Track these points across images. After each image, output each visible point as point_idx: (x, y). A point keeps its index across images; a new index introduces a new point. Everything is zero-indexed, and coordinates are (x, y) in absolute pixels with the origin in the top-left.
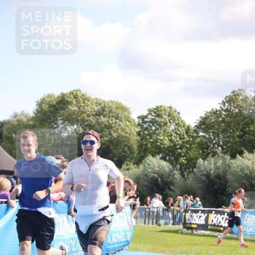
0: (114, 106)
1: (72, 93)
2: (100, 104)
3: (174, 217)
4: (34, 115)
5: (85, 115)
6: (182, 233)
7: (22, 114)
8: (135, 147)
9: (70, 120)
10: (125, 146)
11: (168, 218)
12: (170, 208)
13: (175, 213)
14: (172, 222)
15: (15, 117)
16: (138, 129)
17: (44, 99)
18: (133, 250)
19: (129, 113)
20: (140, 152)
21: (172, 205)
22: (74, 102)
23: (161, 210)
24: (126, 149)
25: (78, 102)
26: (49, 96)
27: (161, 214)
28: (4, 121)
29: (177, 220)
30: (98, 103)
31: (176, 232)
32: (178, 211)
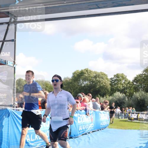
0: (101, 74)
1: (85, 69)
2: (96, 73)
3: (125, 115)
4: (71, 78)
5: (90, 78)
6: (128, 121)
7: (67, 78)
8: (110, 89)
9: (85, 79)
11: (122, 116)
12: (123, 112)
13: (125, 114)
14: (124, 117)
15: (65, 79)
16: (110, 83)
17: (75, 72)
18: (110, 128)
19: (107, 76)
20: (111, 91)
21: (124, 111)
22: (86, 73)
24: (106, 90)
25: (88, 73)
26: (77, 71)
27: (120, 114)
29: (126, 117)
30: (95, 73)
31: (126, 121)
32: (126, 113)
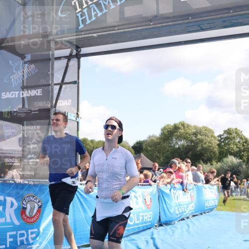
0: (204, 129)
1: (180, 123)
3: (241, 191)
4: (159, 136)
5: (188, 135)
6: (246, 200)
7: (153, 136)
8: (217, 152)
9: (180, 137)
10: (211, 152)
12: (238, 186)
13: (242, 189)
14: (240, 194)
15: (149, 138)
16: (218, 142)
17: (165, 127)
18: (219, 210)
19: (213, 133)
20: (220, 154)
21: (240, 184)
22: (182, 128)
23: (233, 187)
24: (211, 153)
25: (184, 127)
26: (168, 125)
27: (233, 189)
28: (144, 141)
29: (243, 193)
30: (195, 127)
31: (244, 199)
32: (243, 188)
